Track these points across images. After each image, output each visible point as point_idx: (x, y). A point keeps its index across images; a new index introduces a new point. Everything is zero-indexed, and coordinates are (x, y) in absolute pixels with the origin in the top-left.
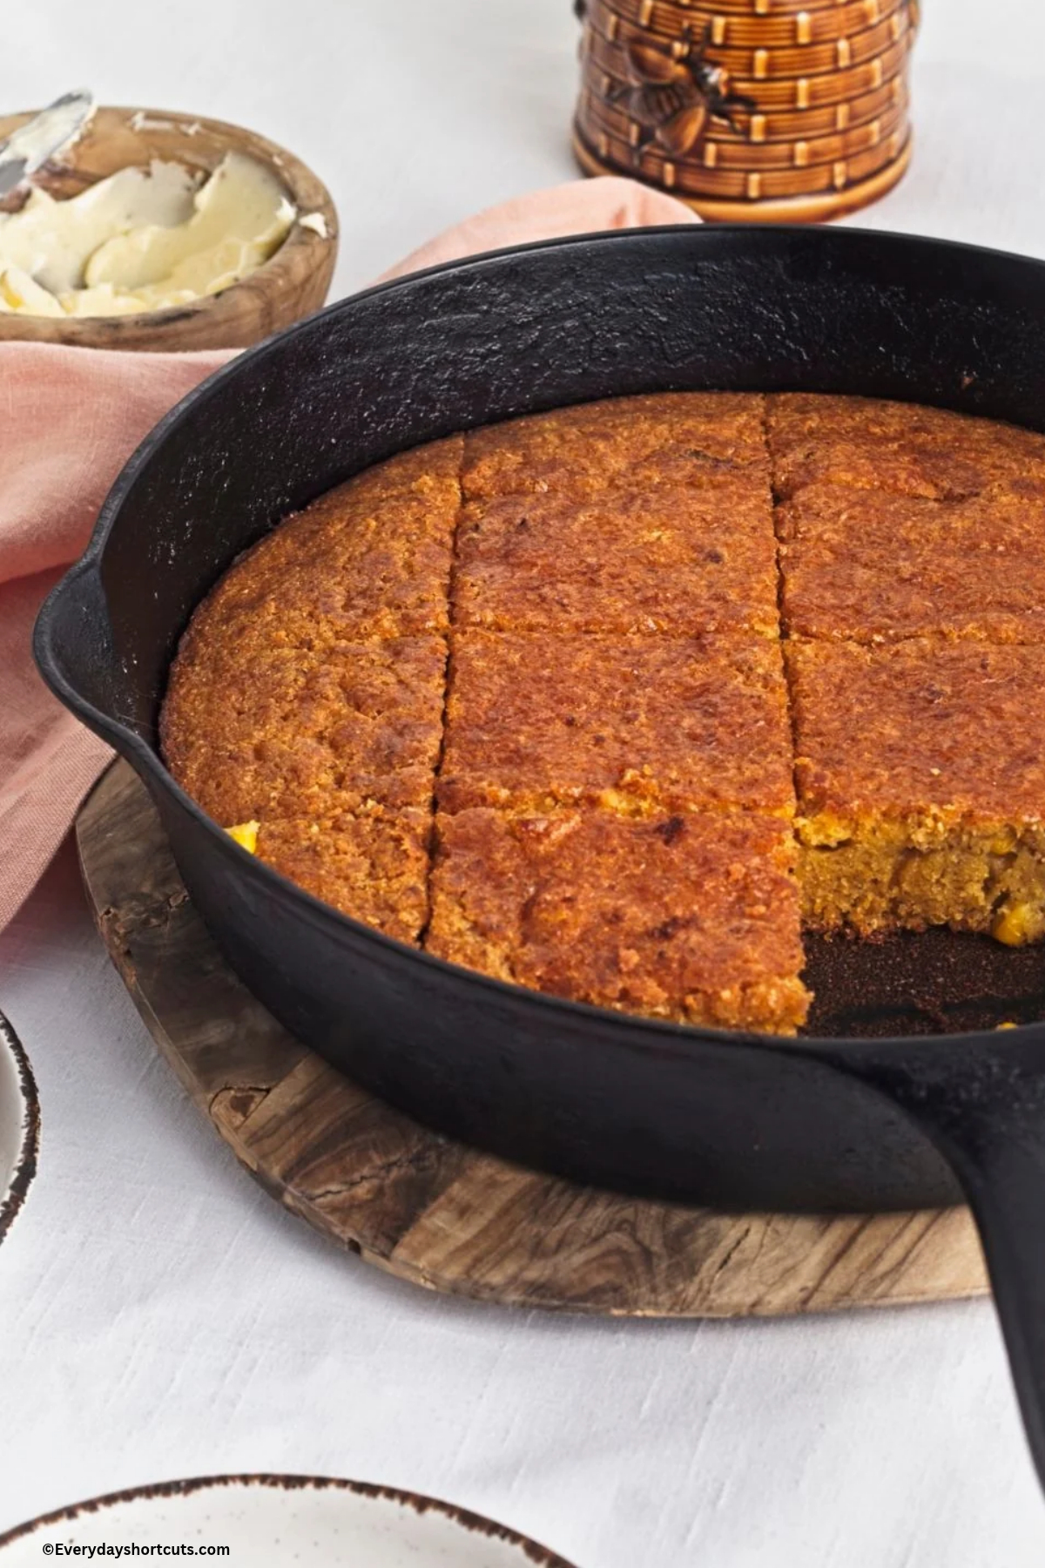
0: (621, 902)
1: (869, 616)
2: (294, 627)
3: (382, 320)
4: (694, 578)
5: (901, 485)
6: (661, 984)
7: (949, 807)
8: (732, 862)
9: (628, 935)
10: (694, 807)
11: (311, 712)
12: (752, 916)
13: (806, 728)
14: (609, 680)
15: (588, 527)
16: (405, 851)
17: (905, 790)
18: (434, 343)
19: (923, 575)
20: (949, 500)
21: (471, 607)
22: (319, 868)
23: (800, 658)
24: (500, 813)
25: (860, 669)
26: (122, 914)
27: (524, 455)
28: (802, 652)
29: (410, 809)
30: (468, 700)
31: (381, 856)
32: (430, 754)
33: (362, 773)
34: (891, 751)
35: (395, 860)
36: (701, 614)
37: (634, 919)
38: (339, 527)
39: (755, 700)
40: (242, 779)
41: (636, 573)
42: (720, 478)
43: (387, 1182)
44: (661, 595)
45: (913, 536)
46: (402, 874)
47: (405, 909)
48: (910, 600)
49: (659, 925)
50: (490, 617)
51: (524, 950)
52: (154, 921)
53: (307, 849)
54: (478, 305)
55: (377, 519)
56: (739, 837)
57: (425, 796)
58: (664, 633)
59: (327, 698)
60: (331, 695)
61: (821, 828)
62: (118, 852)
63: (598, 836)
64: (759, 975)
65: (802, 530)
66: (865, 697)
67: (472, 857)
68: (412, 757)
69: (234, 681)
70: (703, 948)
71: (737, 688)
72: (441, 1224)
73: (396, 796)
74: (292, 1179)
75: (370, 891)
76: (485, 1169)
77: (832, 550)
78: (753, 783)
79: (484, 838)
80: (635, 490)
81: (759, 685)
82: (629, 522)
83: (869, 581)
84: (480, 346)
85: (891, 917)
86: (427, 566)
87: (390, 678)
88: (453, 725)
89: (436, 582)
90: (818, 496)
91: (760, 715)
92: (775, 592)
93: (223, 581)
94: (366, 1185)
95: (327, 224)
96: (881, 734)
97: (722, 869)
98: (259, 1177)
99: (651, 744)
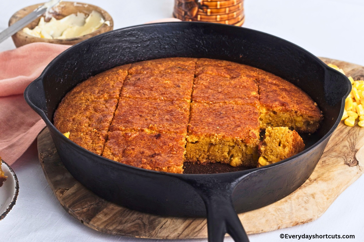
0: (145, 150)
1: (210, 99)
2: (86, 97)
3: (114, 37)
4: (173, 90)
5: (222, 75)
6: (150, 166)
7: (219, 134)
8: (170, 143)
9: (145, 156)
10: (164, 133)
11: (86, 112)
12: (173, 154)
13: (192, 119)
14: (151, 108)
15: (153, 80)
16: (100, 139)
17: (211, 131)
18: (126, 43)
19: (223, 91)
20: (232, 78)
21: (124, 93)
22: (81, 142)
23: (193, 106)
24: (122, 132)
25: (206, 108)
26: (43, 154)
27: (143, 67)
28: (194, 105)
29: (103, 131)
30: (120, 111)
31: (95, 140)
32: (109, 121)
33: (94, 124)
34: (209, 124)
35: (98, 140)
36: (174, 97)
37: (147, 153)
38: (100, 79)
39: (182, 113)
40: (69, 125)
41: (161, 89)
42: (183, 72)
43: (90, 208)
44: (166, 93)
45: (223, 84)
46: (99, 143)
47: (98, 150)
48: (220, 96)
49: (152, 154)
50: (128, 95)
51: (122, 159)
52: (50, 156)
53: (80, 138)
54: (136, 36)
55: (108, 77)
56: (172, 138)
57: (107, 128)
58: (165, 100)
59: (90, 110)
60: (91, 109)
61: (192, 138)
62: (45, 142)
63: (142, 137)
64: (172, 165)
65: (199, 82)
66: (206, 114)
67: (114, 140)
68: (105, 121)
69: (71, 106)
70: (160, 159)
71: (178, 111)
72: (100, 217)
73: (100, 128)
74: (70, 207)
75: (91, 146)
76: (111, 206)
77: (205, 86)
78: (178, 128)
79: (118, 136)
80: (164, 74)
81: (183, 110)
82: (162, 79)
83: (211, 92)
84: (136, 45)
85: (208, 160)
86: (116, 86)
87: (104, 106)
88: (115, 115)
89: (118, 89)
90: (204, 76)
91: (182, 116)
92: (191, 93)
93: (74, 89)
94: (86, 209)
95: (110, 24)
96: (208, 120)
97: (168, 144)
98: (64, 207)
99: (157, 121)
